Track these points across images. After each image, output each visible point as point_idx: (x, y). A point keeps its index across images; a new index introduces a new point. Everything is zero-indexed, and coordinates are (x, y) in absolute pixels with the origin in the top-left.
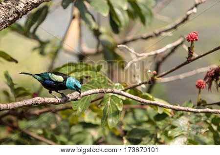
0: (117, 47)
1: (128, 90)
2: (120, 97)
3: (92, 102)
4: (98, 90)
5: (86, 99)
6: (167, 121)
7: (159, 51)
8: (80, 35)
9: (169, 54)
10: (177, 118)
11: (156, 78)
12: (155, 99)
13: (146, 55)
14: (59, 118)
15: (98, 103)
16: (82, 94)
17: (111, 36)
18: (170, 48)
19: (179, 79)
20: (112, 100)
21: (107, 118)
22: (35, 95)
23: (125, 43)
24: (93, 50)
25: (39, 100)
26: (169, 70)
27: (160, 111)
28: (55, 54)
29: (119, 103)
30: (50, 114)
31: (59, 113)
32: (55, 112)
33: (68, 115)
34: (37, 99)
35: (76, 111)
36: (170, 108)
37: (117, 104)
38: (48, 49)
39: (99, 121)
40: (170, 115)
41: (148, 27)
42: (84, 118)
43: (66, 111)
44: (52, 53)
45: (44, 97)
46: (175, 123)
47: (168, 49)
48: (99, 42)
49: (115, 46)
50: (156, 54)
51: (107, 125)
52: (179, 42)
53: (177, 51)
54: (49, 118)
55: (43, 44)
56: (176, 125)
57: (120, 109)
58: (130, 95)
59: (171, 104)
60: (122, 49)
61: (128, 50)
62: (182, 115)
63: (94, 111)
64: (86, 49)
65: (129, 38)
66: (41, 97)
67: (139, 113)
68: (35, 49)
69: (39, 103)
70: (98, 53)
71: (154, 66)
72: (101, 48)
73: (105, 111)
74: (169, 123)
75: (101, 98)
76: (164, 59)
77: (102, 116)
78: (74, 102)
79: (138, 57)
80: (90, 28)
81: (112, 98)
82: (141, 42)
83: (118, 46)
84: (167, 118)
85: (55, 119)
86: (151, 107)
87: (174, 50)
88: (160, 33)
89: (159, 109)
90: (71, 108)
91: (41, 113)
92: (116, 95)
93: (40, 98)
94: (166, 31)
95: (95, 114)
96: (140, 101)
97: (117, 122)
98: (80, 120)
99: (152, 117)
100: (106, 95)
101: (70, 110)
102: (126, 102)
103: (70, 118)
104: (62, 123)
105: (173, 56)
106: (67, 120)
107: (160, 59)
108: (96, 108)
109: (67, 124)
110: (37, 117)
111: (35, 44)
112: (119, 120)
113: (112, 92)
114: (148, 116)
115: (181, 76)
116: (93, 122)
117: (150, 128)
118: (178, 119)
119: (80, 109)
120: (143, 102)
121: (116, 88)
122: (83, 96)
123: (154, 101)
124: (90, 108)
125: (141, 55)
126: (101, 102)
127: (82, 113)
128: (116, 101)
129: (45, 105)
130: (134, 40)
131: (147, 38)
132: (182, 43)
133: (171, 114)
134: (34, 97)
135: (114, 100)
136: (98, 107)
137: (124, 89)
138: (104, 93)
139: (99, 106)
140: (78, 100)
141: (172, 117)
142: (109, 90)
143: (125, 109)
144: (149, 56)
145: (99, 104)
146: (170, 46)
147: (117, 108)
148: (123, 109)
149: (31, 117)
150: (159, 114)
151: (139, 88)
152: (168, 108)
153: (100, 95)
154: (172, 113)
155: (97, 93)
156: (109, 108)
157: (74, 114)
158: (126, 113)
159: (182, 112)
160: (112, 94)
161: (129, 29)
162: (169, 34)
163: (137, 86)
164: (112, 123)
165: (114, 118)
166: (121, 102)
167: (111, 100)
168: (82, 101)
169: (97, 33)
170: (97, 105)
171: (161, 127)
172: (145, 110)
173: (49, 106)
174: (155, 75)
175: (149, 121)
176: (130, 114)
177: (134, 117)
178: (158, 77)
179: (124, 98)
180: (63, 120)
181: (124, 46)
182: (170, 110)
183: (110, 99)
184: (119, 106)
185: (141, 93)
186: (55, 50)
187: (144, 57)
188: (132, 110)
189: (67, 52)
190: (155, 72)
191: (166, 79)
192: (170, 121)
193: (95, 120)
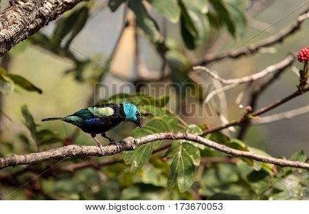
0: (192, 70)
1: (209, 135)
2: (196, 145)
3: (154, 152)
4: (163, 135)
5: (145, 149)
6: (267, 182)
7: (255, 76)
8: (137, 52)
9: (271, 81)
10: (283, 177)
11: (250, 116)
12: (249, 148)
13: (236, 81)
14: (103, 177)
15: (163, 154)
16: (139, 141)
17: (184, 53)
18: (273, 72)
19: (286, 119)
20: (184, 150)
21: (176, 176)
22: (68, 141)
23: (204, 63)
24: (155, 74)
25: (74, 148)
26: (271, 105)
27: (257, 167)
28: (99, 79)
29: (194, 154)
30: (90, 171)
31: (104, 168)
32: (98, 168)
33: (118, 172)
34: (71, 147)
35: (130, 165)
36: (272, 163)
37: (191, 156)
38: (88, 72)
39: (163, 182)
40: (272, 174)
41: (238, 39)
42: (141, 177)
43: (114, 167)
44: (93, 78)
45: (82, 144)
46: (279, 185)
47: (269, 73)
48: (165, 62)
49: (190, 68)
50: (252, 81)
51: (176, 187)
52: (286, 62)
53: (284, 76)
54: (89, 177)
55: (80, 65)
56: (281, 188)
57: (196, 163)
58: (211, 143)
59: (273, 156)
60: (200, 73)
61: (209, 74)
62: (289, 173)
63: (156, 166)
64: (145, 72)
65: (210, 56)
66: (77, 144)
67: (225, 170)
68: (67, 72)
69: (74, 154)
70: (162, 79)
71: (248, 99)
72: (167, 71)
73: (173, 166)
74: (270, 185)
75: (167, 148)
76: (263, 87)
77: (169, 173)
78: (127, 152)
79: (224, 85)
80: (152, 41)
81: (184, 147)
82: (229, 62)
83: (194, 68)
84: (267, 178)
85: (98, 178)
86: (244, 160)
87: (278, 74)
88: (257, 49)
89: (255, 163)
90: (122, 162)
91: (76, 169)
92: (190, 142)
93: (76, 147)
94: (267, 45)
95: (158, 171)
96: (226, 152)
97: (192, 183)
98: (136, 180)
99: (244, 176)
100: (175, 143)
101: (120, 165)
102: (204, 154)
103: (121, 177)
104: (107, 184)
105: (277, 83)
106: (116, 180)
107: (257, 88)
108: (159, 161)
109: (115, 186)
110: (70, 175)
111: (69, 64)
112: (194, 180)
113: (185, 138)
114: (239, 174)
115: (290, 114)
116: (155, 182)
117: (242, 192)
118: (283, 180)
119: (136, 163)
120: (231, 153)
121: (190, 132)
122: (140, 144)
123: (248, 151)
124: (152, 162)
125: (229, 81)
126: (167, 153)
127: (139, 169)
128: (190, 151)
129: (83, 156)
130: (218, 59)
131: (237, 57)
132: (290, 65)
133: (272, 171)
134: (66, 145)
135: (187, 150)
136: (163, 160)
137: (202, 133)
138: (172, 139)
139: (165, 159)
140: (132, 149)
141: (275, 176)
142: (180, 135)
143: (204, 163)
144: (241, 83)
145: (165, 156)
146: (272, 68)
147: (192, 163)
148: (201, 163)
149: (62, 175)
150: (255, 171)
151: (225, 132)
152: (268, 162)
153: (166, 143)
154: (275, 170)
155: (161, 139)
156: (179, 161)
157: (126, 170)
158: (206, 170)
159: (289, 168)
160: (184, 141)
161: (210, 42)
162: (272, 50)
163: (223, 128)
164: (185, 184)
165: (187, 177)
166: (198, 152)
167: (182, 150)
168: (139, 152)
169: (162, 49)
170: (161, 158)
171: (257, 191)
172: (234, 165)
173: (89, 159)
174: (249, 112)
175: (240, 182)
176: (212, 172)
177: (217, 175)
178: (254, 116)
179: (203, 147)
180: (110, 180)
181: (204, 68)
182: (271, 166)
183: (181, 147)
184: (195, 158)
185: (228, 139)
186: (98, 73)
187: (233, 86)
188: (215, 165)
189: (116, 76)
190: (249, 108)
191: (266, 119)
192: (271, 182)
193: (159, 179)
